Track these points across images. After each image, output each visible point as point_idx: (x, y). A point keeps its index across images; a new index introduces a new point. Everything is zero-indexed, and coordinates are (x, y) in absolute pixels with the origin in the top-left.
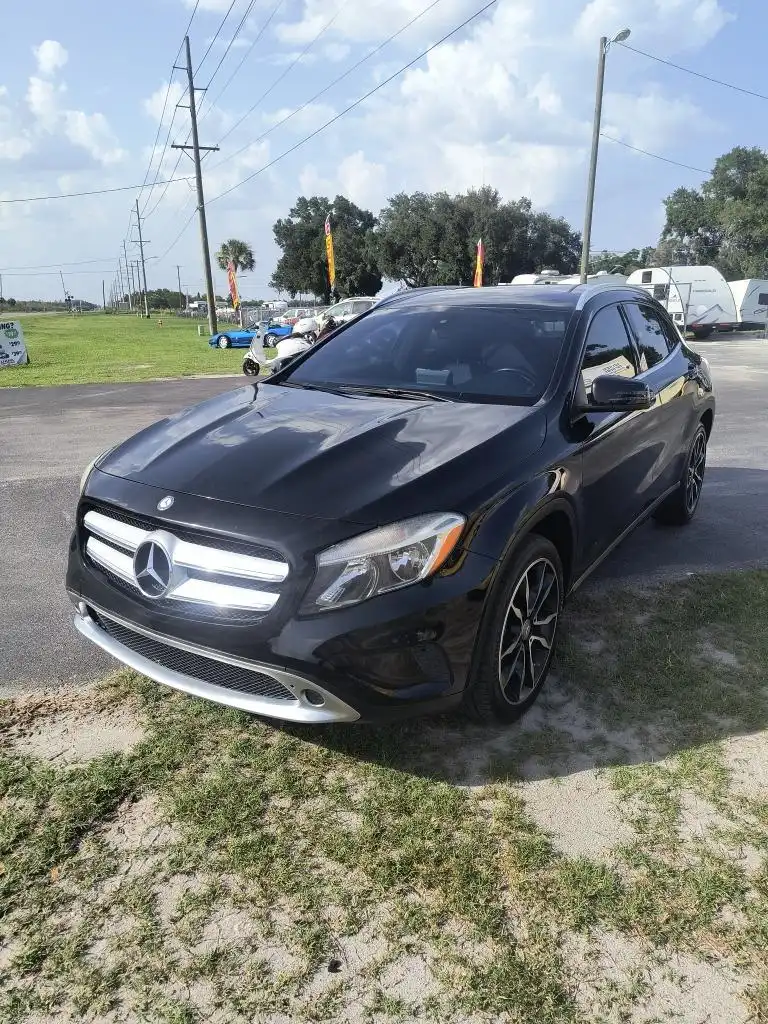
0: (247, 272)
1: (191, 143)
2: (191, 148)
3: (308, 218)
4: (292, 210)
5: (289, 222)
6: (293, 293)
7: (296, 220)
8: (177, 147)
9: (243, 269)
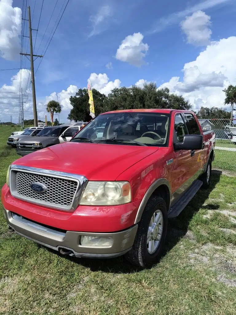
0: (58, 113)
1: (29, 53)
2: (29, 55)
3: (82, 96)
4: (76, 93)
5: (75, 97)
6: (76, 121)
7: (78, 97)
8: (23, 54)
9: (56, 112)
